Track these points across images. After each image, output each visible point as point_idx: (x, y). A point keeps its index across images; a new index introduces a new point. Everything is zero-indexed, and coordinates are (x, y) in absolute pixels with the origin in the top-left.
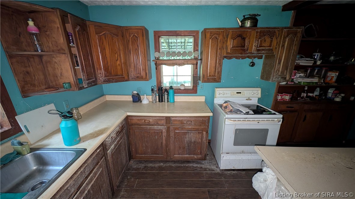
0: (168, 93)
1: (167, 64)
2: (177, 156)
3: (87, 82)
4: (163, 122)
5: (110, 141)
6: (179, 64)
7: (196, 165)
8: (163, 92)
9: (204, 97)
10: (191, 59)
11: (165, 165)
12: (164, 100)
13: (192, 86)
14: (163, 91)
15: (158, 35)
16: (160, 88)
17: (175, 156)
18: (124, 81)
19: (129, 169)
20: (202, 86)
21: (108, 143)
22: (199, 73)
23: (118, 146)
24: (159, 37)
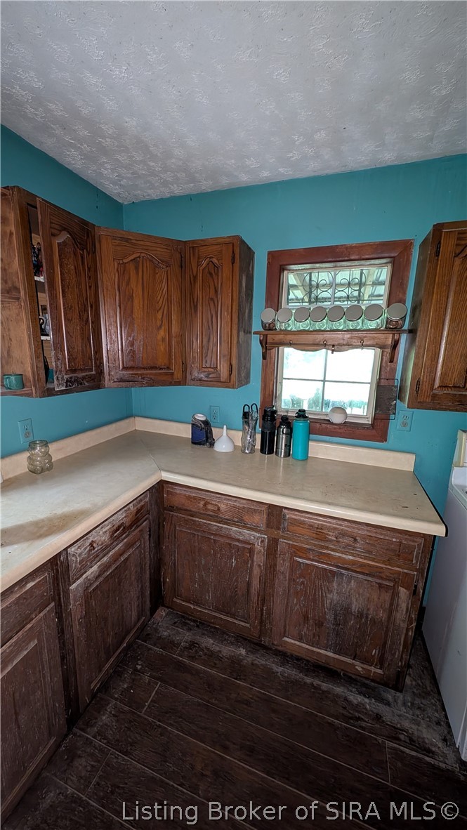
0: (291, 429)
1: (295, 344)
2: (293, 641)
3: (65, 377)
4: (259, 519)
5: (84, 556)
6: (333, 346)
7: (360, 699)
8: (278, 425)
9: (414, 457)
10: (376, 330)
11: (251, 658)
12: (277, 448)
13: (371, 416)
14: (278, 421)
15: (279, 263)
16: (269, 414)
17: (286, 639)
18: (171, 384)
19: (147, 638)
20: (408, 421)
21: (75, 562)
22: (398, 376)
23: (113, 567)
24: (282, 269)
